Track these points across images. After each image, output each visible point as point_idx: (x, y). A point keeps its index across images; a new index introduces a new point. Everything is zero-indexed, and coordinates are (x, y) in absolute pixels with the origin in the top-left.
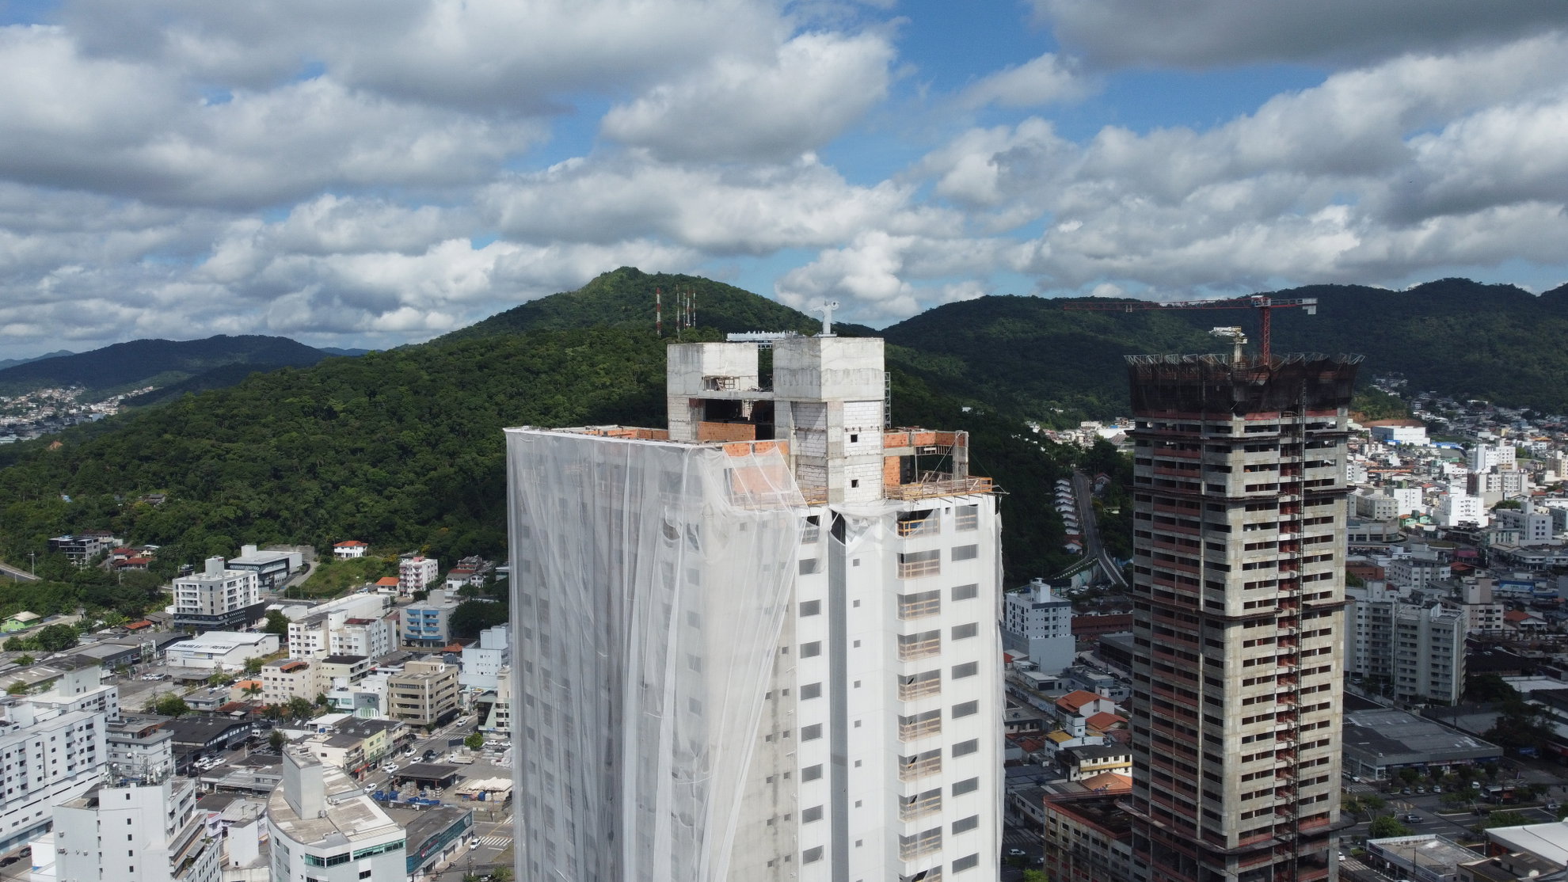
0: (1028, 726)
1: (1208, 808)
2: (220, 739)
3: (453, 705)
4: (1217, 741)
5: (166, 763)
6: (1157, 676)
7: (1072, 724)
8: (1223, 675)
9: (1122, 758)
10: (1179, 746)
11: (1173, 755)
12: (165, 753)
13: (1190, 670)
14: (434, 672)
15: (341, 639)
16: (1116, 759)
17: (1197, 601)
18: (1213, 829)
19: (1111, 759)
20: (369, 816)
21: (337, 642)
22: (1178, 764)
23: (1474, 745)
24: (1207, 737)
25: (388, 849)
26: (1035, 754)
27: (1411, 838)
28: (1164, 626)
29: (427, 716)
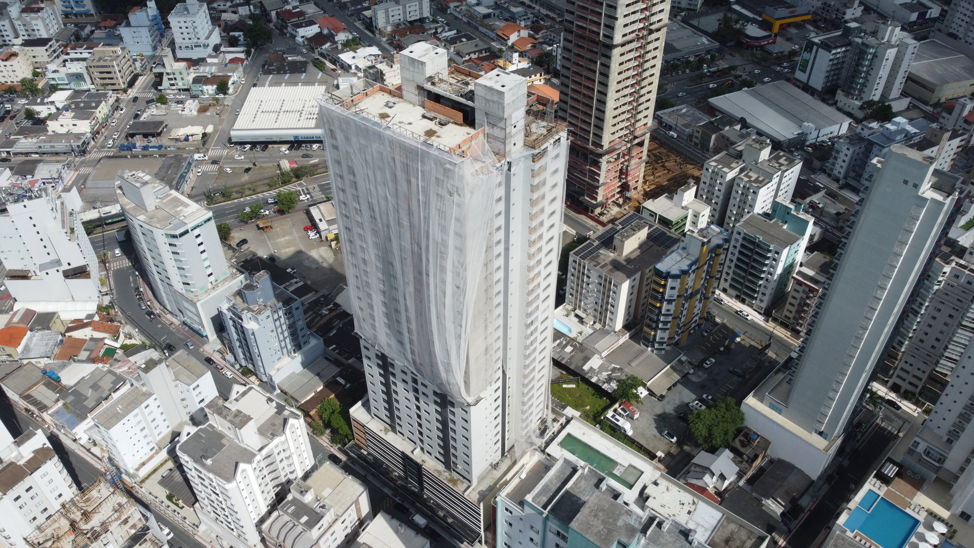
0: (484, 52)
1: (596, 132)
3: (133, 72)
6: (574, 68)
7: (512, 57)
8: (609, 72)
9: (538, 75)
14: (115, 55)
15: (24, 25)
17: (599, 34)
18: (597, 142)
19: (533, 76)
20: (187, 205)
21: (22, 27)
23: (706, 42)
27: (675, 108)
28: (580, 44)
29: (122, 84)
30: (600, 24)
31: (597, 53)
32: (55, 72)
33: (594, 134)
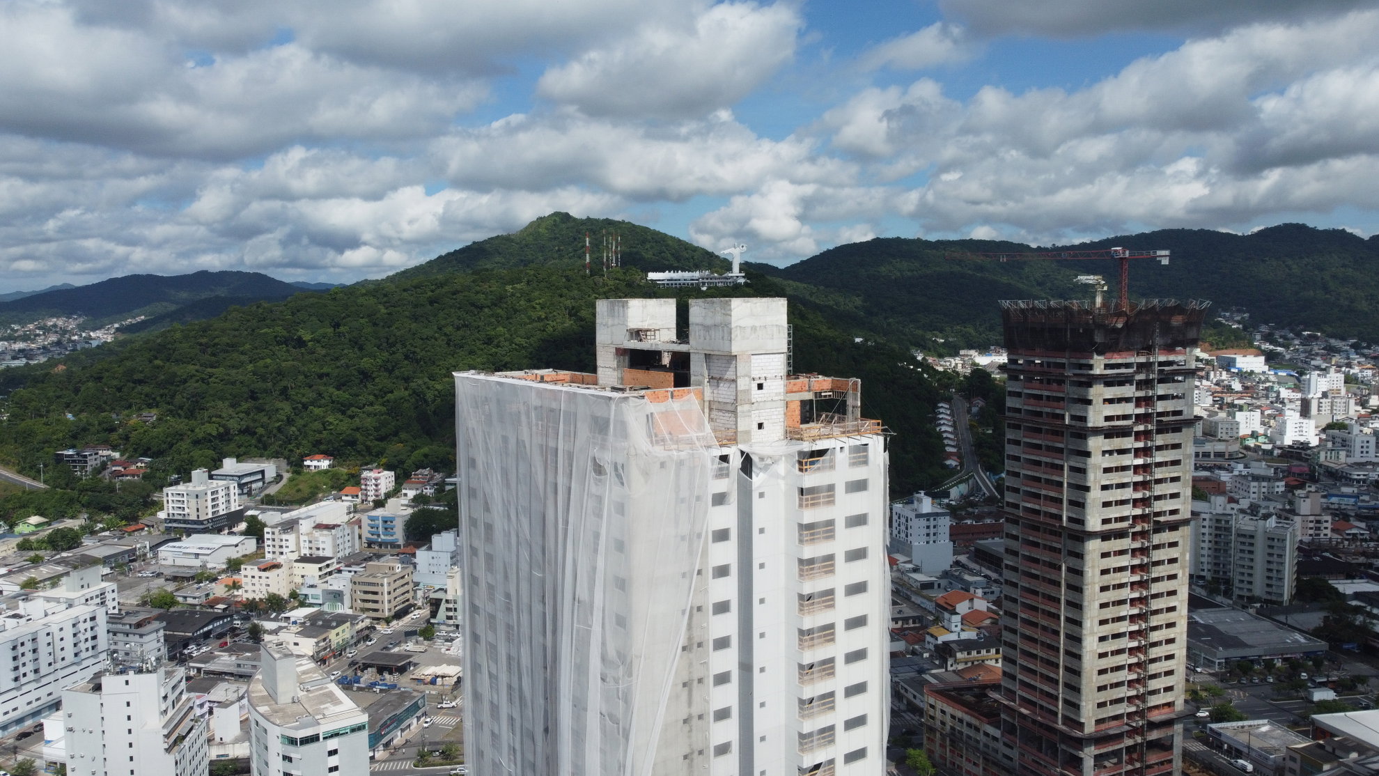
0: (911, 621)
1: (1068, 698)
2: (206, 629)
3: (408, 600)
4: (1076, 639)
5: (159, 650)
6: (1024, 582)
7: (949, 620)
8: (1082, 582)
9: (993, 651)
10: (1043, 644)
11: (1038, 651)
12: (158, 641)
13: (1053, 577)
14: (391, 572)
15: (310, 542)
16: (988, 651)
17: (1060, 518)
18: (1072, 716)
19: (984, 652)
20: (336, 702)
21: (307, 545)
22: (1042, 659)
23: (1303, 640)
24: (1068, 636)
25: (353, 730)
26: (916, 647)
27: (1246, 723)
28: (1031, 538)
29: (386, 609)
30: (1061, 501)
31: (1058, 551)
32: (312, 586)
33: (1066, 701)
